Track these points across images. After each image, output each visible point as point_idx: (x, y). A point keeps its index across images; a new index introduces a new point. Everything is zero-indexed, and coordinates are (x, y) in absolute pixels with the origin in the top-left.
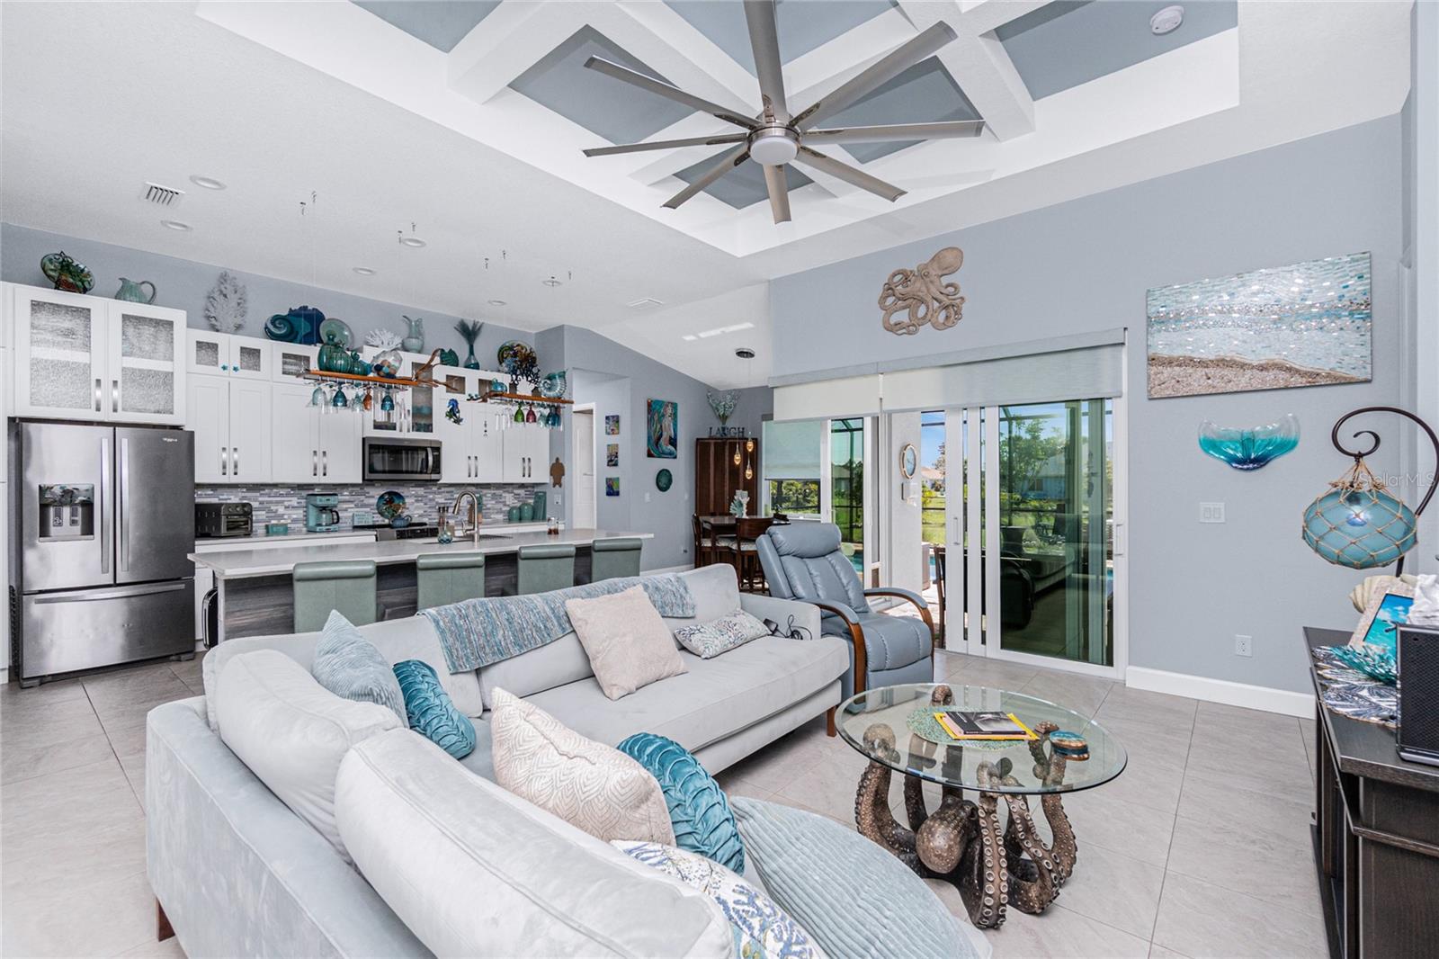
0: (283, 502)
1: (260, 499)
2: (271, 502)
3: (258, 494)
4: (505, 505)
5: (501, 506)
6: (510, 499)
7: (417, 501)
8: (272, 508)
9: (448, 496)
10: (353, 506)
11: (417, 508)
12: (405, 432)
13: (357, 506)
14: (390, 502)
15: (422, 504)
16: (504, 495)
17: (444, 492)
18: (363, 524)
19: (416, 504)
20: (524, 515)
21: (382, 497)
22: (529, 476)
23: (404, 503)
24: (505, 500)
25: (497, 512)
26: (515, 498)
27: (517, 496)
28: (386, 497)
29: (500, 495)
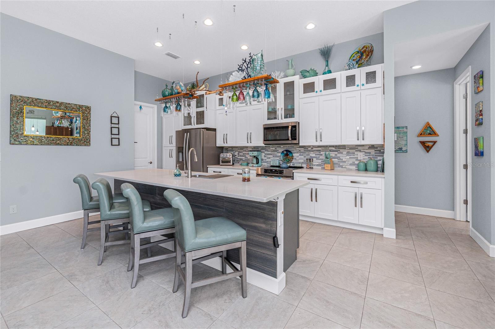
0: (248, 154)
1: (243, 152)
2: (246, 154)
3: (242, 151)
4: (357, 160)
5: (354, 160)
6: (361, 156)
7: (300, 155)
8: (247, 156)
9: (318, 153)
10: (272, 156)
11: (301, 159)
12: (281, 120)
13: (274, 157)
14: (287, 155)
15: (303, 157)
16: (356, 153)
17: (315, 151)
18: (274, 165)
19: (300, 157)
20: (368, 168)
21: (283, 152)
22: (363, 139)
23: (293, 156)
24: (357, 157)
25: (351, 165)
26: (364, 155)
27: (366, 154)
28: (285, 152)
29: (353, 153)
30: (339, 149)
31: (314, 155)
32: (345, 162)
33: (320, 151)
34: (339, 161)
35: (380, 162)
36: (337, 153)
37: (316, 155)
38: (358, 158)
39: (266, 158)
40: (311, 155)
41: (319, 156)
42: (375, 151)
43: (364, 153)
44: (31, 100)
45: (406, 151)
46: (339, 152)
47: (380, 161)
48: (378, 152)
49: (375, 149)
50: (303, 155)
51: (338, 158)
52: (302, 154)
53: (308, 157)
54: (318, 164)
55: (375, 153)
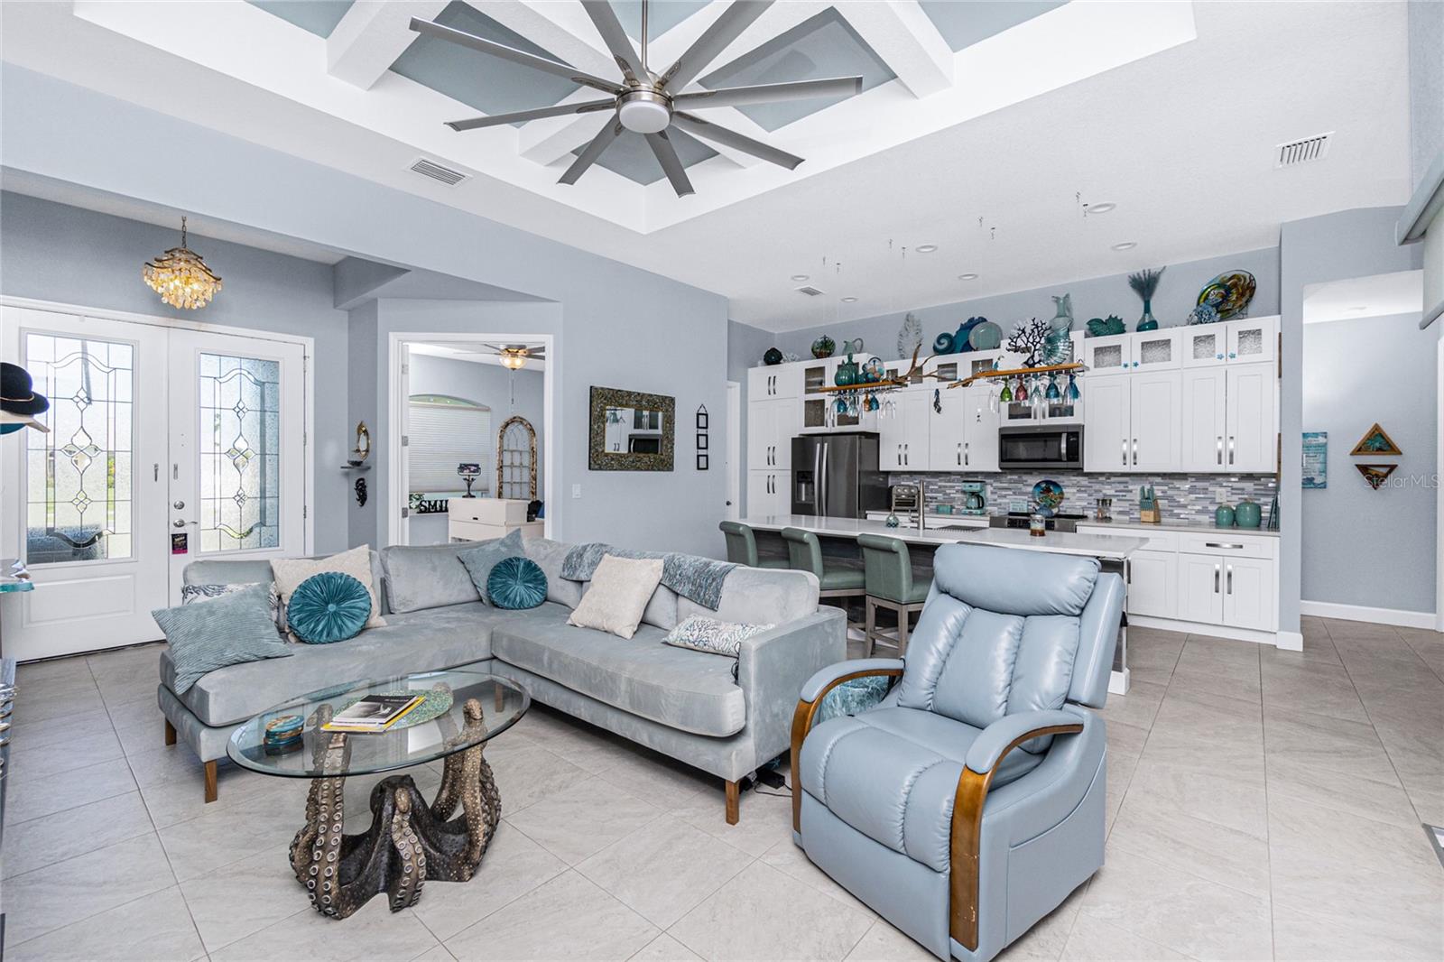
0: (954, 487)
1: (939, 484)
2: (945, 487)
3: (937, 480)
4: (1213, 502)
5: (1206, 503)
6: (1223, 495)
7: (1079, 491)
8: (948, 492)
9: (1122, 487)
10: (1011, 493)
11: (1081, 499)
12: (1040, 421)
13: (1015, 494)
14: (1048, 490)
15: (1086, 495)
16: (1210, 489)
17: (1114, 483)
18: (1018, 511)
19: (1078, 495)
20: (1241, 519)
21: (1038, 485)
22: (1231, 462)
23: (1062, 493)
24: (1213, 496)
25: (1198, 512)
26: (1229, 494)
27: (1234, 491)
28: (1044, 485)
29: (1204, 489)
30: (1171, 481)
31: (1112, 492)
32: (1184, 506)
33: (1127, 483)
34: (1172, 504)
35: (1266, 507)
36: (1166, 488)
37: (1116, 491)
38: (1214, 498)
39: (996, 497)
40: (1104, 491)
41: (1124, 494)
42: (1255, 485)
43: (1229, 489)
44: (611, 393)
45: (1324, 486)
46: (1170, 486)
47: (1267, 505)
48: (1262, 487)
49: (1256, 482)
50: (1085, 491)
51: (1171, 499)
52: (1083, 489)
53: (1100, 496)
54: (1121, 509)
55: (1256, 489)
